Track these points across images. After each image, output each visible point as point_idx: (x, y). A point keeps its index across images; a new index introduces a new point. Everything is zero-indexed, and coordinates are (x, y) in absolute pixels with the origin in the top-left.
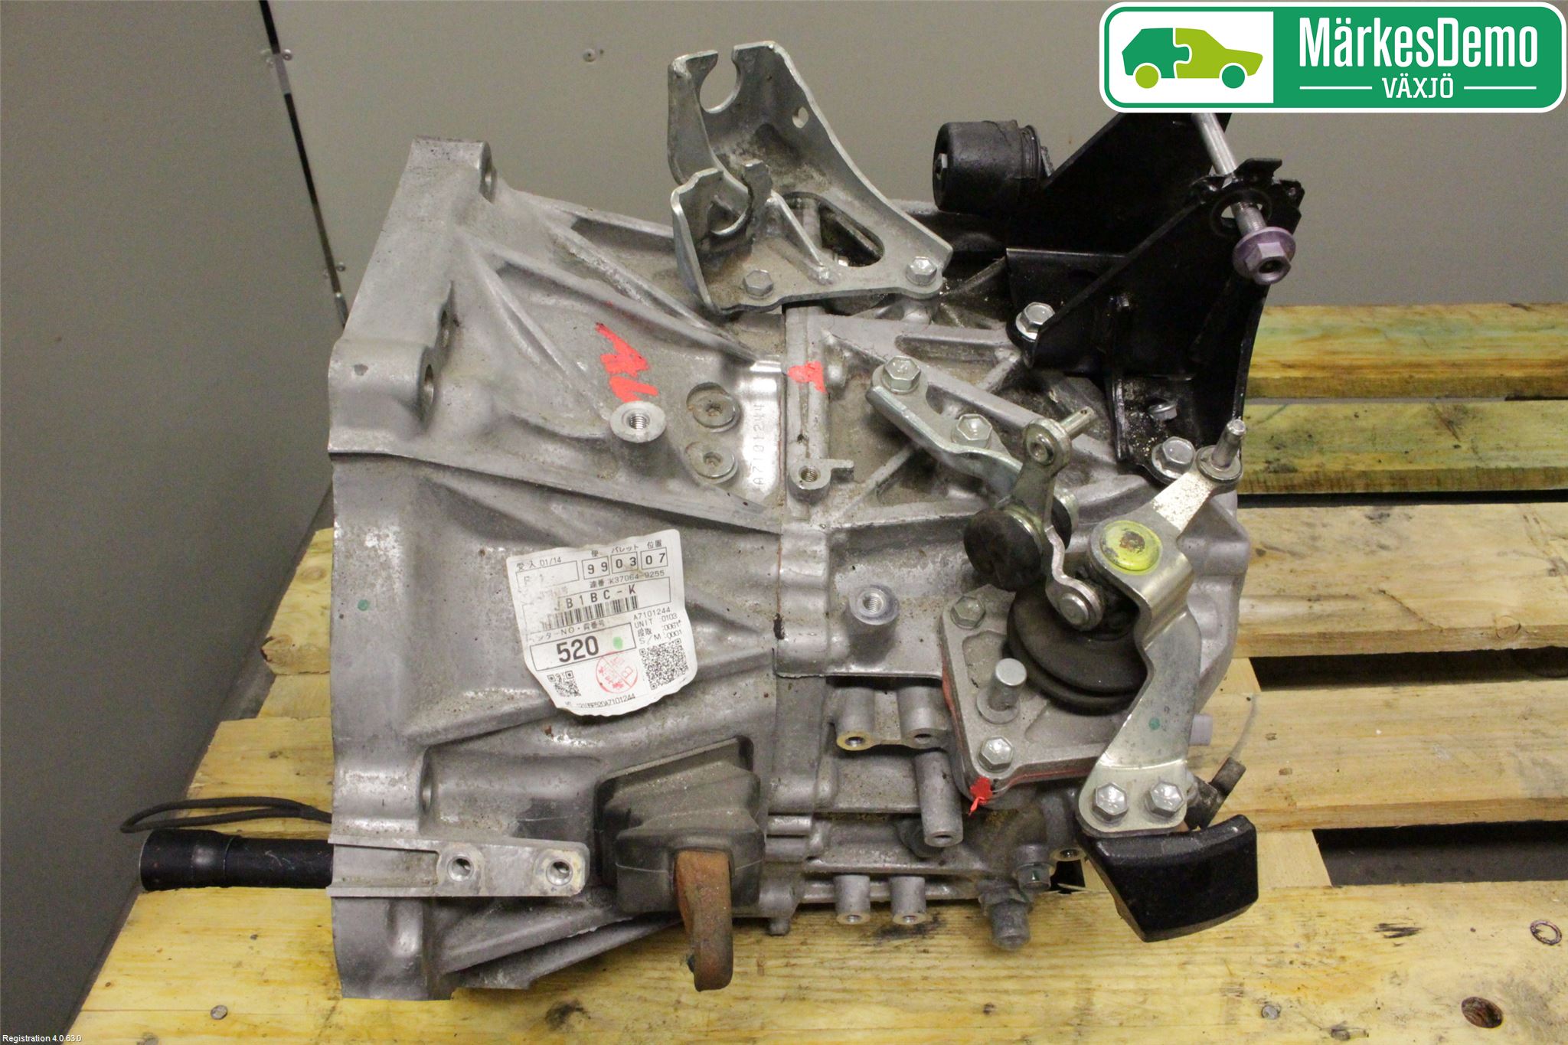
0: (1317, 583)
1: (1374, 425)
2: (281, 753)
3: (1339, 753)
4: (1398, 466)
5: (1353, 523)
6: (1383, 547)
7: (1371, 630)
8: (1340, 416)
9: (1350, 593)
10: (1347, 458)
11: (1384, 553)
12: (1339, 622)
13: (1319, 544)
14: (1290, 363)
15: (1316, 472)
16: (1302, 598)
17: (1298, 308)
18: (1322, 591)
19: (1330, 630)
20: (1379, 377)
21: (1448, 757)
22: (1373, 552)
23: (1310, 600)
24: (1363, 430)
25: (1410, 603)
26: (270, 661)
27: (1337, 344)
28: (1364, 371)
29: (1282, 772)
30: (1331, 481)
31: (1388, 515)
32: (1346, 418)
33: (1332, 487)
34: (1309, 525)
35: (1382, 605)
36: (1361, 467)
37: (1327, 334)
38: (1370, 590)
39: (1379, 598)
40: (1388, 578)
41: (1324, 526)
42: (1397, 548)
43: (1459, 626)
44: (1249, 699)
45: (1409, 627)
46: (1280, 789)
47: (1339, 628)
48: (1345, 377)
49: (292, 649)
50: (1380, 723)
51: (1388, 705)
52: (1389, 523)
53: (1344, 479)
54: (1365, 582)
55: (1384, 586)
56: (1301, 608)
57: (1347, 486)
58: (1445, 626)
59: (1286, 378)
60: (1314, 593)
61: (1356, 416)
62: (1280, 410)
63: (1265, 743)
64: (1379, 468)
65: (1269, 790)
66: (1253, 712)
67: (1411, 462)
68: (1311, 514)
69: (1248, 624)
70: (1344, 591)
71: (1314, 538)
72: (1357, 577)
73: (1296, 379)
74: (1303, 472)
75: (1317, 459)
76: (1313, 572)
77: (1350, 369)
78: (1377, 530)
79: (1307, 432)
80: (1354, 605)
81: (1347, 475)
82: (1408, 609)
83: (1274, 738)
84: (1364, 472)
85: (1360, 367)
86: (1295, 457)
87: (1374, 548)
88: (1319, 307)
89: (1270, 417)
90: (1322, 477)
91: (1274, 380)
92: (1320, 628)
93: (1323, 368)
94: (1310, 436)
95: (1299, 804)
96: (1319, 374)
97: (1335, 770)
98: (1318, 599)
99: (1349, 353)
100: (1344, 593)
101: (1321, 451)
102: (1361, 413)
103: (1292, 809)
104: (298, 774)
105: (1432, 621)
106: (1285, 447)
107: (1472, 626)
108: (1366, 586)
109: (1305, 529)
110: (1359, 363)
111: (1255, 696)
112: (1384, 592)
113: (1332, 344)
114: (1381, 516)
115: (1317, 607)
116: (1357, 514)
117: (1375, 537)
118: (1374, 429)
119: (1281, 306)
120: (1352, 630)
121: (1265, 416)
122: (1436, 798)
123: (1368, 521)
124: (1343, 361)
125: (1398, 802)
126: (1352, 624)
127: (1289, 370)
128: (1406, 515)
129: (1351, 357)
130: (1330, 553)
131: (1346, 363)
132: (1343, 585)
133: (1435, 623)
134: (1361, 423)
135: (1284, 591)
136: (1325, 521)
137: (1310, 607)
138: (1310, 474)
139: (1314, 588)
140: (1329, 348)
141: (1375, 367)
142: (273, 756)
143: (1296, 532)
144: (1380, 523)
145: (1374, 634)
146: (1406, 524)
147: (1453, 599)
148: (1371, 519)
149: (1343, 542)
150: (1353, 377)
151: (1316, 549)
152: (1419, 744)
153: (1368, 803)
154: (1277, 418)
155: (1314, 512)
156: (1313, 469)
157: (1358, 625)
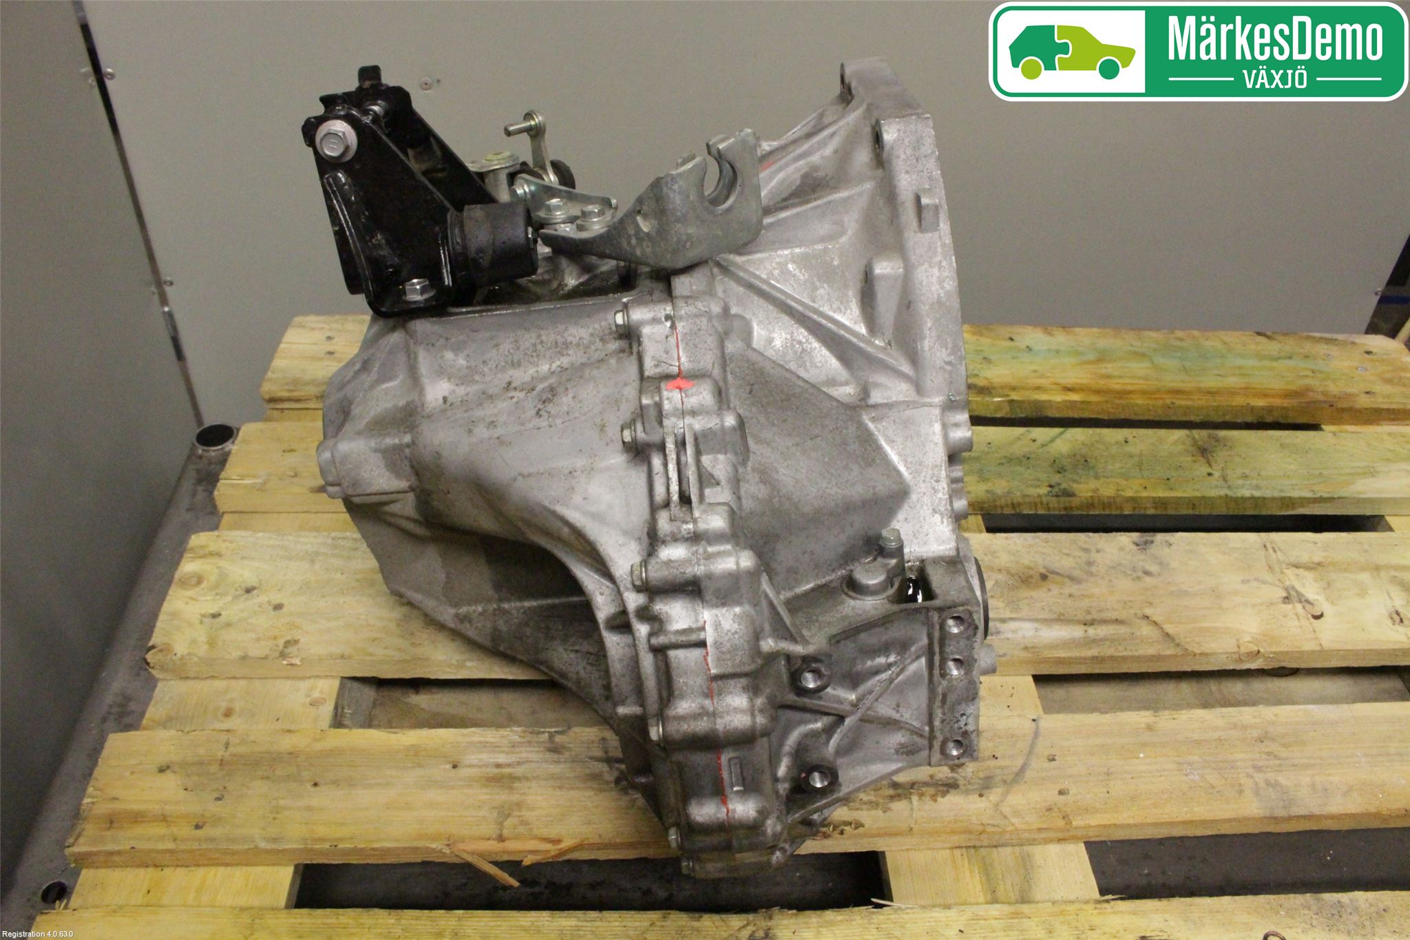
0: (1090, 607)
1: (1141, 451)
2: (168, 767)
3: (1108, 774)
4: (1161, 493)
5: (1121, 549)
6: (1147, 573)
7: (1136, 654)
8: (1113, 441)
9: (1119, 618)
10: (1118, 484)
11: (1148, 579)
12: (1110, 646)
13: (1094, 569)
14: (1069, 386)
15: (1092, 497)
16: (1079, 622)
17: (1078, 330)
18: (1095, 616)
19: (1102, 654)
20: (1146, 402)
21: (1197, 777)
22: (1139, 578)
23: (1085, 624)
24: (1131, 456)
25: (1169, 628)
26: (153, 668)
27: (1108, 368)
28: (1132, 396)
29: (1061, 793)
30: (1103, 503)
31: (1152, 542)
32: (1117, 443)
33: (1104, 509)
34: (1086, 550)
35: (1146, 630)
36: (1129, 493)
37: (1102, 357)
38: (1136, 614)
39: (1144, 623)
40: (1151, 604)
41: (1098, 551)
42: (1159, 575)
43: (1208, 651)
44: (1034, 720)
45: (1168, 652)
46: (1058, 808)
47: (1110, 652)
48: (1117, 401)
49: (174, 658)
50: (1144, 745)
51: (1149, 728)
52: (1153, 549)
53: (1115, 502)
54: (1131, 607)
55: (1148, 611)
56: (1077, 632)
57: (1117, 509)
58: (1198, 652)
59: (1066, 401)
60: (1089, 617)
61: (1126, 442)
62: (1062, 433)
63: (1046, 764)
64: (1145, 494)
65: (1049, 809)
66: (1036, 734)
67: (1171, 489)
68: (1087, 539)
69: (1033, 647)
70: (1114, 615)
71: (1090, 564)
72: (1125, 603)
73: (1076, 402)
74: (1080, 497)
75: (1093, 484)
76: (1088, 597)
77: (1122, 394)
78: (1142, 557)
79: (1084, 457)
80: (1122, 630)
81: (1118, 500)
82: (1167, 635)
83: (1054, 760)
84: (1132, 497)
85: (1130, 392)
86: (1074, 481)
87: (1140, 574)
88: (1095, 330)
89: (1052, 441)
90: (1096, 502)
91: (1056, 402)
92: (1093, 652)
93: (1098, 392)
94: (1086, 461)
95: (1074, 823)
96: (1094, 398)
97: (1105, 790)
98: (1092, 623)
99: (1121, 377)
100: (1114, 617)
101: (1097, 477)
102: (1130, 439)
103: (1069, 827)
104: (186, 789)
105: (1187, 647)
106: (1065, 471)
107: (1220, 651)
108: (1132, 611)
109: (1082, 554)
110: (1129, 388)
111: (1039, 718)
112: (1148, 617)
113: (1106, 368)
114: (1146, 543)
115: (1091, 631)
116: (1125, 540)
117: (1141, 563)
118: (1141, 455)
119: (1063, 327)
120: (1121, 654)
121: (1048, 439)
122: (1188, 817)
123: (1134, 547)
124: (1116, 385)
125: (1156, 821)
126: (1121, 648)
127: (1070, 393)
128: (1166, 542)
129: (1121, 381)
130: (1103, 578)
131: (1118, 387)
132: (1114, 610)
133: (1190, 649)
134: (1128, 449)
135: (1064, 615)
136: (1099, 547)
137: (1086, 631)
138: (1086, 498)
139: (1088, 612)
140: (1104, 371)
141: (1144, 393)
142: (162, 770)
143: (1074, 557)
144: (1145, 549)
145: (1139, 657)
146: (1167, 550)
147: (1206, 624)
148: (1137, 545)
149: (1113, 568)
150: (1124, 402)
151: (1092, 574)
152: (1174, 766)
153: (1131, 821)
154: (1058, 441)
155: (1090, 537)
156: (1090, 494)
157: (1126, 649)
